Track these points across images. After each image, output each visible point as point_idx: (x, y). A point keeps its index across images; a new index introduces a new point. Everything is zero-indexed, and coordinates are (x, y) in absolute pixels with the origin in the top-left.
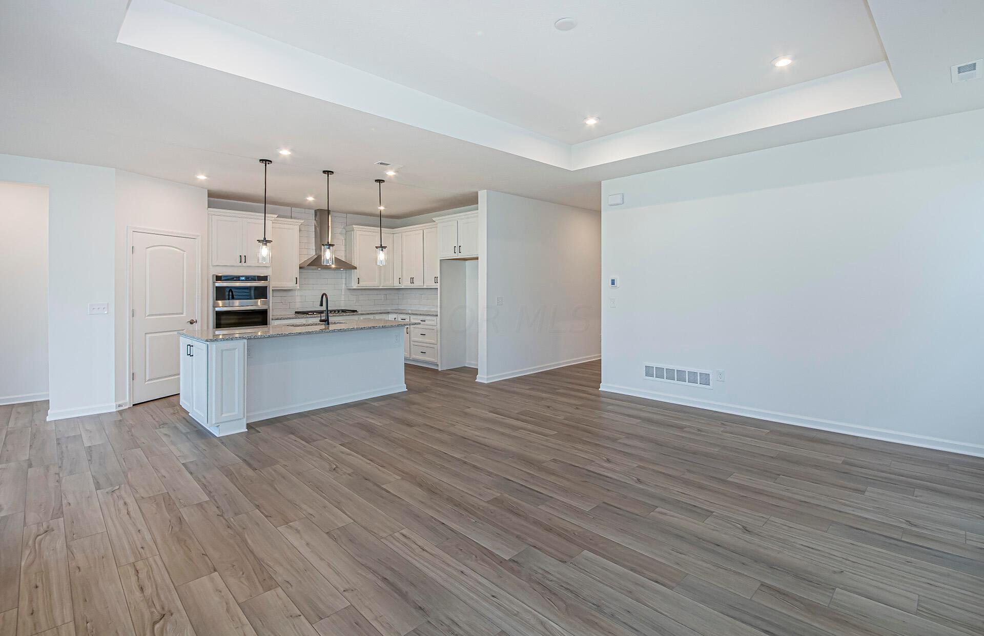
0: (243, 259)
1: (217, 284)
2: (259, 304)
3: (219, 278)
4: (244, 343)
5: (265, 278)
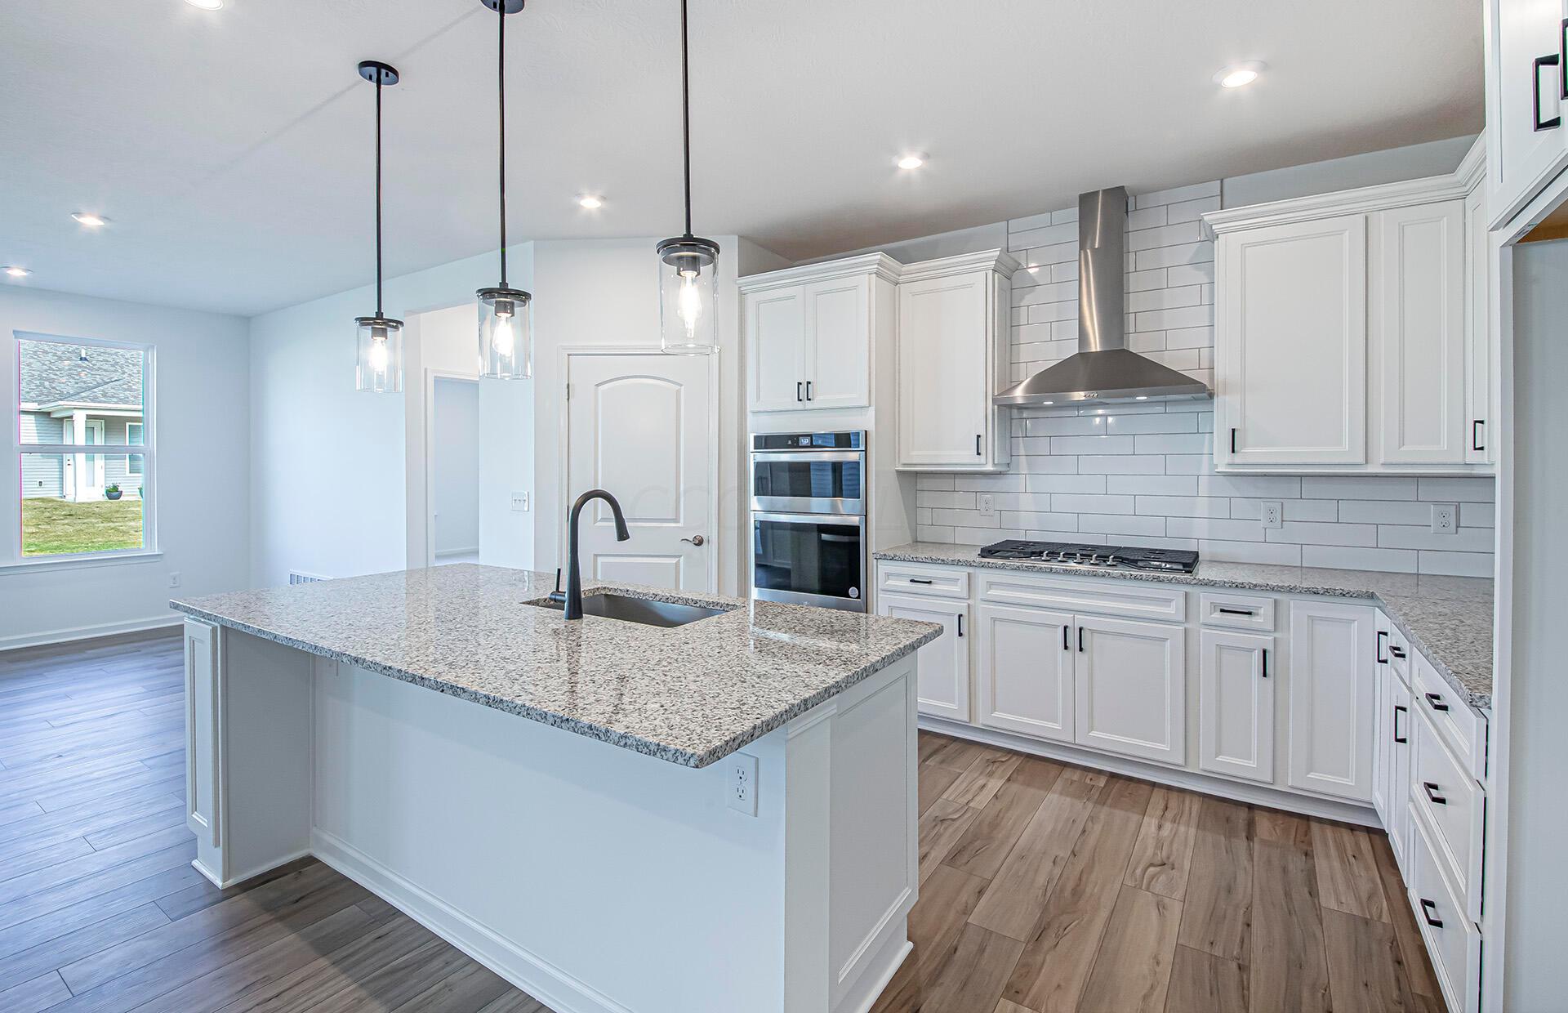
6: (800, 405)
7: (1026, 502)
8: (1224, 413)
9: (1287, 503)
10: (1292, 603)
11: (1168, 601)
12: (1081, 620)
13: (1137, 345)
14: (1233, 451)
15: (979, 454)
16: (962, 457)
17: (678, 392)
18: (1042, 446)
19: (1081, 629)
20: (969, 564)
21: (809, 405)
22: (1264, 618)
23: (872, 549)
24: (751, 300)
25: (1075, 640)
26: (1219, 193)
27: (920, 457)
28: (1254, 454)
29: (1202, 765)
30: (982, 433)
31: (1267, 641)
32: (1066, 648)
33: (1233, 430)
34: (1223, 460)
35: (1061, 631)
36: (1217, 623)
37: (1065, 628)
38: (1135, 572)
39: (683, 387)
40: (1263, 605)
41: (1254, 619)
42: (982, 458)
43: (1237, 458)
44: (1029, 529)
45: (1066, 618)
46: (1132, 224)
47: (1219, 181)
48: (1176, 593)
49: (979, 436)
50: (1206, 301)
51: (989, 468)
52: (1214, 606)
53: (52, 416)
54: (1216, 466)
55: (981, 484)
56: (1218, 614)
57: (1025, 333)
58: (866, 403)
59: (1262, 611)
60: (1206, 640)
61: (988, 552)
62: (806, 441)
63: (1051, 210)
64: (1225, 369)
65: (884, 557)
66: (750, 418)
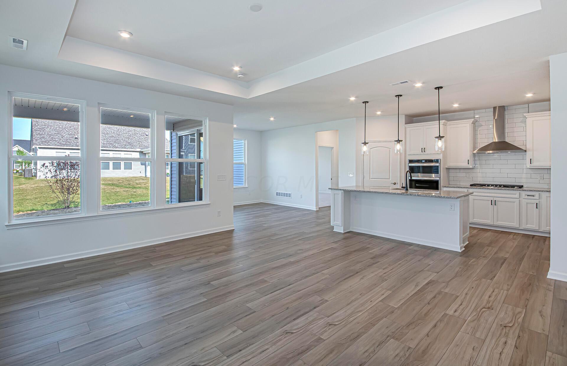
0: (423, 150)
1: (410, 165)
2: (433, 177)
3: (411, 161)
4: (342, 192)
5: (437, 161)
6: (422, 153)
7: (480, 175)
8: (529, 155)
9: (544, 175)
10: (543, 194)
11: (515, 194)
12: (495, 199)
13: (507, 140)
14: (531, 163)
15: (468, 164)
16: (465, 165)
17: (390, 150)
18: (484, 162)
19: (495, 201)
20: (467, 188)
21: (424, 153)
22: (537, 197)
23: (442, 185)
24: (408, 130)
25: (494, 203)
26: (528, 107)
27: (452, 164)
28: (535, 164)
29: (523, 226)
30: (469, 159)
31: (537, 201)
32: (492, 205)
33: (531, 159)
34: (529, 165)
35: (490, 201)
36: (527, 198)
37: (492, 200)
38: (508, 188)
39: (391, 149)
40: (537, 194)
41: (534, 197)
42: (469, 165)
43: (532, 165)
44: (480, 181)
45: (492, 199)
46: (506, 113)
47: (528, 104)
48: (517, 193)
49: (468, 160)
50: (525, 130)
51: (471, 167)
52: (526, 195)
53: (143, 153)
54: (527, 167)
55: (469, 171)
56: (527, 196)
57: (479, 136)
58: (440, 153)
59: (536, 195)
60: (524, 202)
61: (471, 185)
62: (424, 161)
63: (485, 109)
64: (529, 146)
65: (445, 187)
66: (407, 156)
